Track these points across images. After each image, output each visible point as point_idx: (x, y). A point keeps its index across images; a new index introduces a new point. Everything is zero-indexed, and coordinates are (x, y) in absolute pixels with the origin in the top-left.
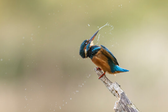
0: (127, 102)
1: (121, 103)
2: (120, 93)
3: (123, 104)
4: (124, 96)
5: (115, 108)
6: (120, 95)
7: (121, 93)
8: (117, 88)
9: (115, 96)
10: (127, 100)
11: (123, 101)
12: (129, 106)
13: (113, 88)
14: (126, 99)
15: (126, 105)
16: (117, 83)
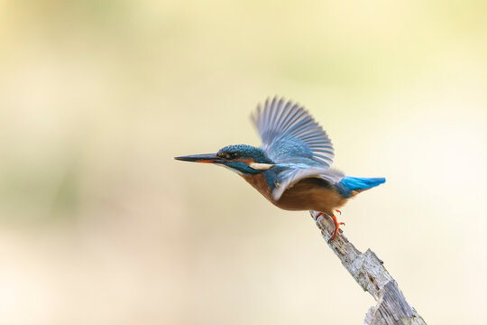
0: (403, 309)
1: (383, 311)
2: (382, 284)
3: (391, 315)
4: (394, 291)
6: (381, 288)
7: (386, 283)
8: (373, 269)
9: (366, 290)
10: (402, 305)
11: (390, 306)
12: (406, 323)
13: (363, 267)
14: (400, 301)
15: (397, 319)
16: (373, 254)
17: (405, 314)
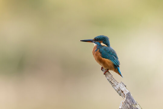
0: (133, 102)
1: (126, 102)
2: (125, 93)
4: (130, 96)
5: (120, 107)
6: (125, 94)
7: (127, 93)
8: (123, 88)
9: (120, 95)
10: (132, 100)
11: (128, 101)
12: (134, 106)
13: (119, 88)
15: (131, 105)
16: (123, 83)
17: (133, 103)
